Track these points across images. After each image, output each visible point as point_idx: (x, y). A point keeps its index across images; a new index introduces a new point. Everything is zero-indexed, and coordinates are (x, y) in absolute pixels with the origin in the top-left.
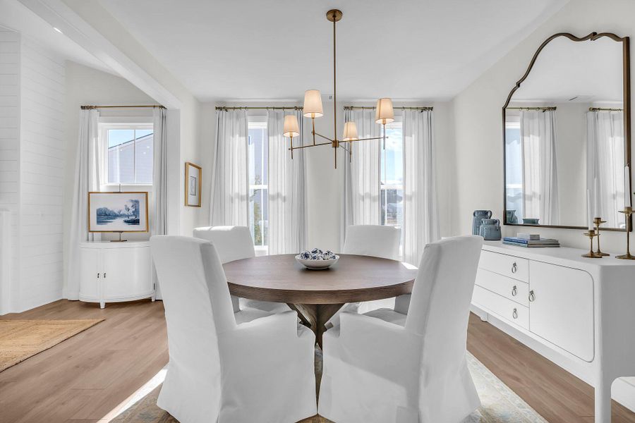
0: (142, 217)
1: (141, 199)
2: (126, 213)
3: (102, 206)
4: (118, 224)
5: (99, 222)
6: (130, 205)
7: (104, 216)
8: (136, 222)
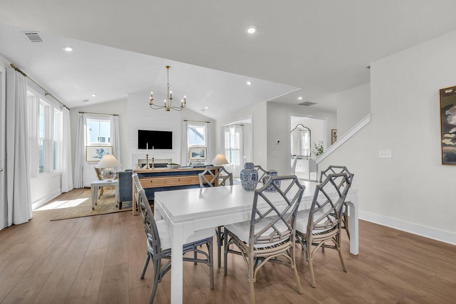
0: (205, 155)
1: (205, 149)
2: (200, 154)
3: (194, 152)
4: (198, 157)
5: (192, 157)
6: (201, 151)
7: (194, 155)
8: (203, 156)
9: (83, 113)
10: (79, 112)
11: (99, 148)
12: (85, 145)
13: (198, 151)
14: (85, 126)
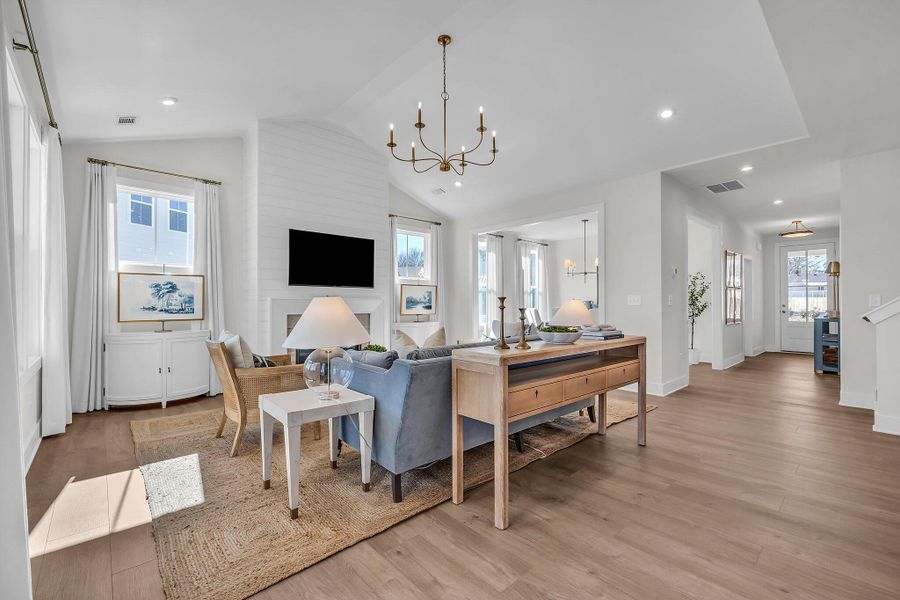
0: (433, 305)
1: (433, 290)
2: (423, 300)
3: (409, 295)
4: (419, 309)
5: (408, 308)
6: (426, 294)
7: (411, 303)
8: (429, 307)
9: (104, 163)
10: (90, 160)
11: (161, 281)
12: (111, 267)
13: (419, 294)
14: (111, 206)
